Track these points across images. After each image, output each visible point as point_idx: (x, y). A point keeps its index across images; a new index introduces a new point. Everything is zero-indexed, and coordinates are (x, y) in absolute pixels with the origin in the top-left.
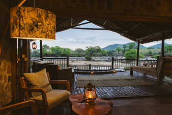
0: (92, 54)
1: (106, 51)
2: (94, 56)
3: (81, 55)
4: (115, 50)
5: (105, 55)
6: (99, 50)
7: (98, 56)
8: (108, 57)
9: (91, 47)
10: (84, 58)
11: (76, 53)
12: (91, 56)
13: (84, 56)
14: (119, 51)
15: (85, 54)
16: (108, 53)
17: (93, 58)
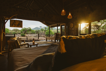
0: (25, 32)
1: (35, 30)
2: (27, 34)
3: (17, 33)
4: (40, 30)
5: (34, 33)
6: (30, 30)
7: (29, 34)
8: (36, 34)
9: (25, 28)
10: (20, 35)
11: (13, 31)
12: (25, 33)
13: (20, 34)
14: (42, 30)
15: (20, 32)
16: (36, 32)
17: (26, 35)
